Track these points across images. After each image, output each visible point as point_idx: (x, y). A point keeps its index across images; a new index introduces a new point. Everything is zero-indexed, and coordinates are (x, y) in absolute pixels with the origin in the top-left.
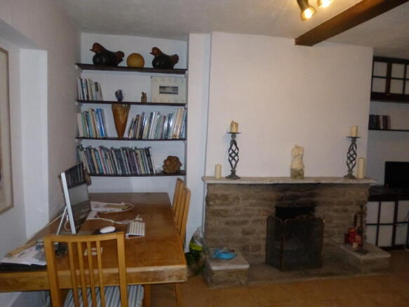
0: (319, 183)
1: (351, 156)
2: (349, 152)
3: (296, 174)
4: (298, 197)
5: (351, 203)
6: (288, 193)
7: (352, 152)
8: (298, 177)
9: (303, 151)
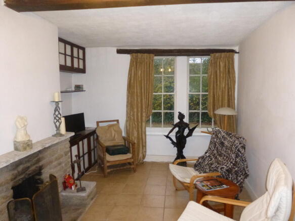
0: (45, 148)
1: (57, 116)
2: (55, 114)
3: (25, 146)
4: (28, 168)
5: (62, 156)
6: (21, 168)
7: (57, 113)
8: (28, 148)
9: (26, 121)
